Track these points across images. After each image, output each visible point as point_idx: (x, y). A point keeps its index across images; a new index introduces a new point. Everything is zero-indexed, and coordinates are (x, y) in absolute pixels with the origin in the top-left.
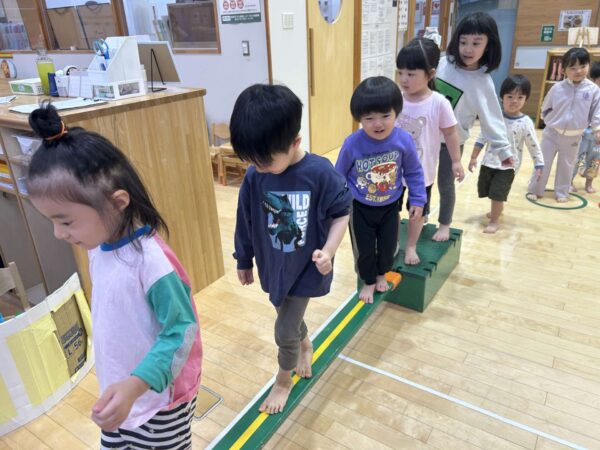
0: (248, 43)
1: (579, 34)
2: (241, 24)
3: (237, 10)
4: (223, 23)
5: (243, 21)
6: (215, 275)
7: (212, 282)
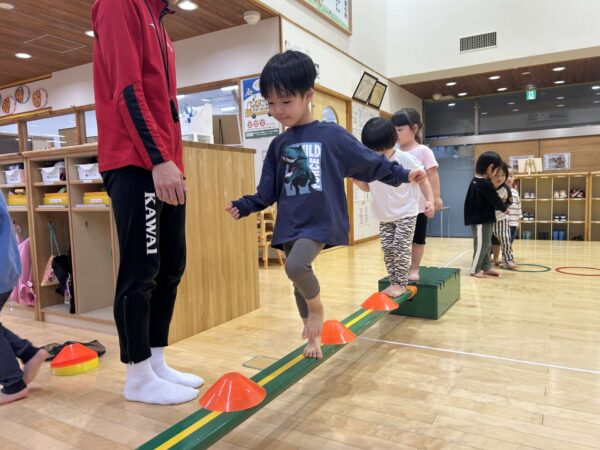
1: (526, 164)
2: (263, 139)
3: (260, 128)
4: (247, 138)
5: (264, 136)
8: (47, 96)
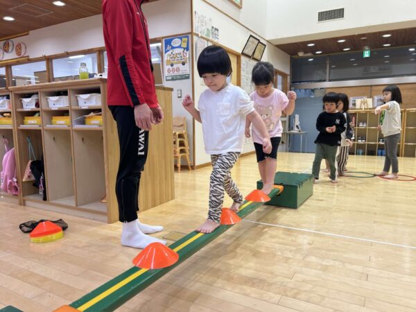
0: (181, 91)
1: (362, 102)
2: (178, 81)
3: (176, 73)
4: (167, 80)
5: (179, 79)
6: (170, 197)
7: (169, 201)
8: (26, 48)
